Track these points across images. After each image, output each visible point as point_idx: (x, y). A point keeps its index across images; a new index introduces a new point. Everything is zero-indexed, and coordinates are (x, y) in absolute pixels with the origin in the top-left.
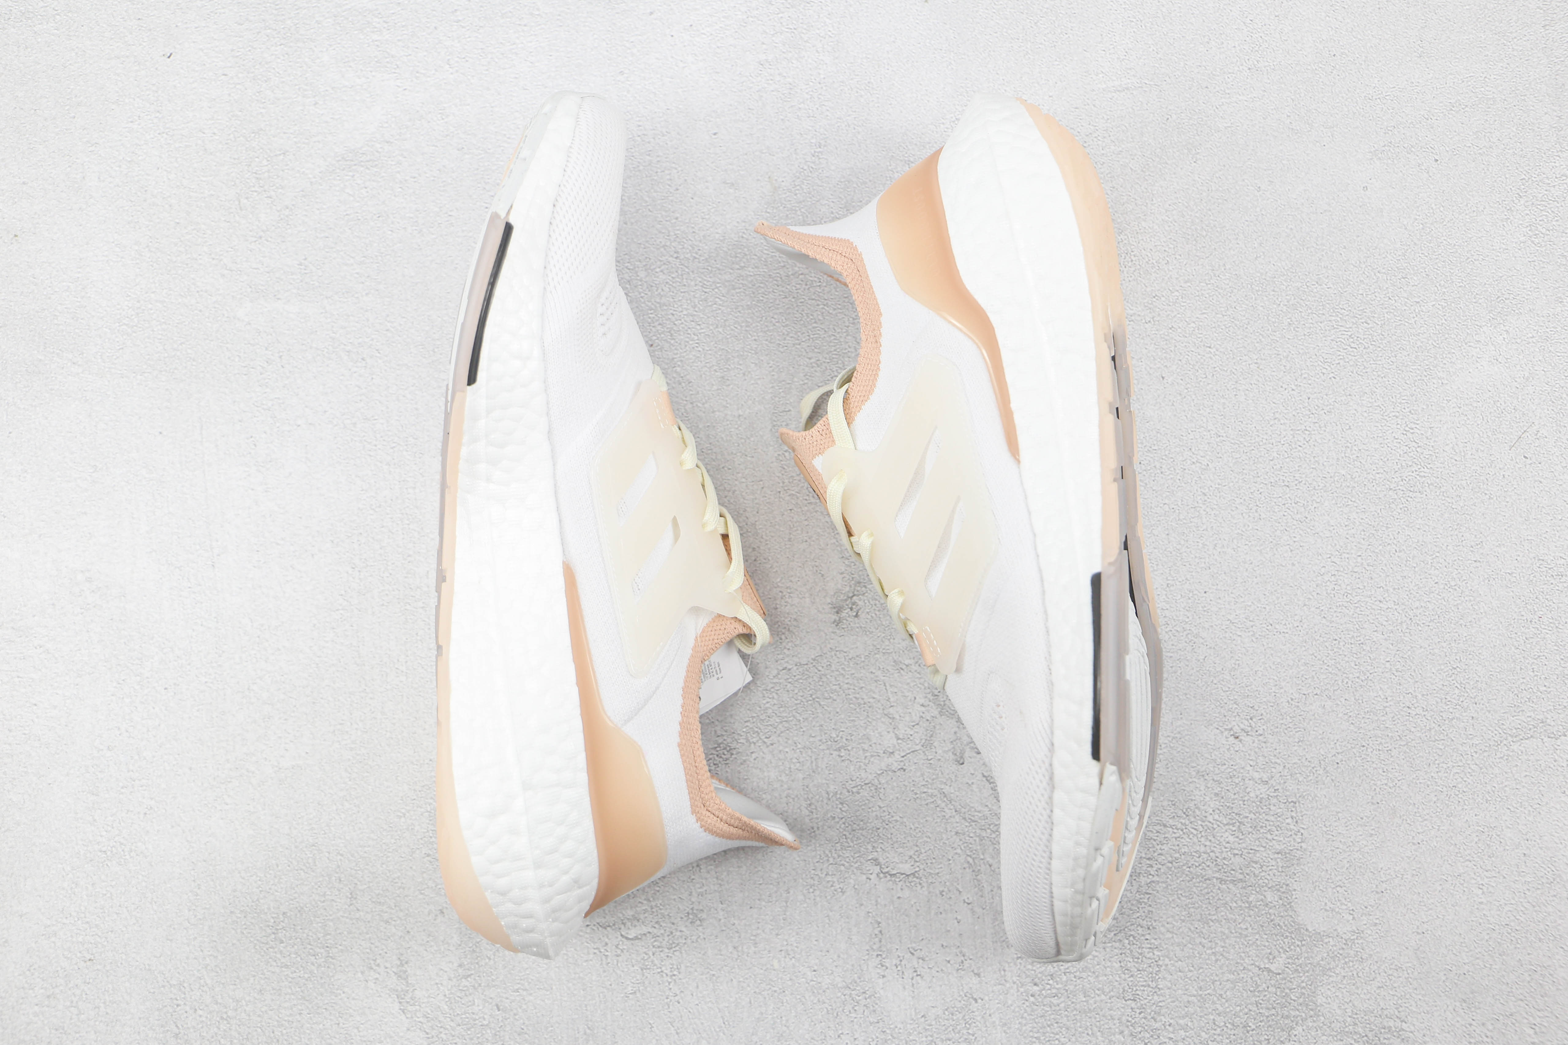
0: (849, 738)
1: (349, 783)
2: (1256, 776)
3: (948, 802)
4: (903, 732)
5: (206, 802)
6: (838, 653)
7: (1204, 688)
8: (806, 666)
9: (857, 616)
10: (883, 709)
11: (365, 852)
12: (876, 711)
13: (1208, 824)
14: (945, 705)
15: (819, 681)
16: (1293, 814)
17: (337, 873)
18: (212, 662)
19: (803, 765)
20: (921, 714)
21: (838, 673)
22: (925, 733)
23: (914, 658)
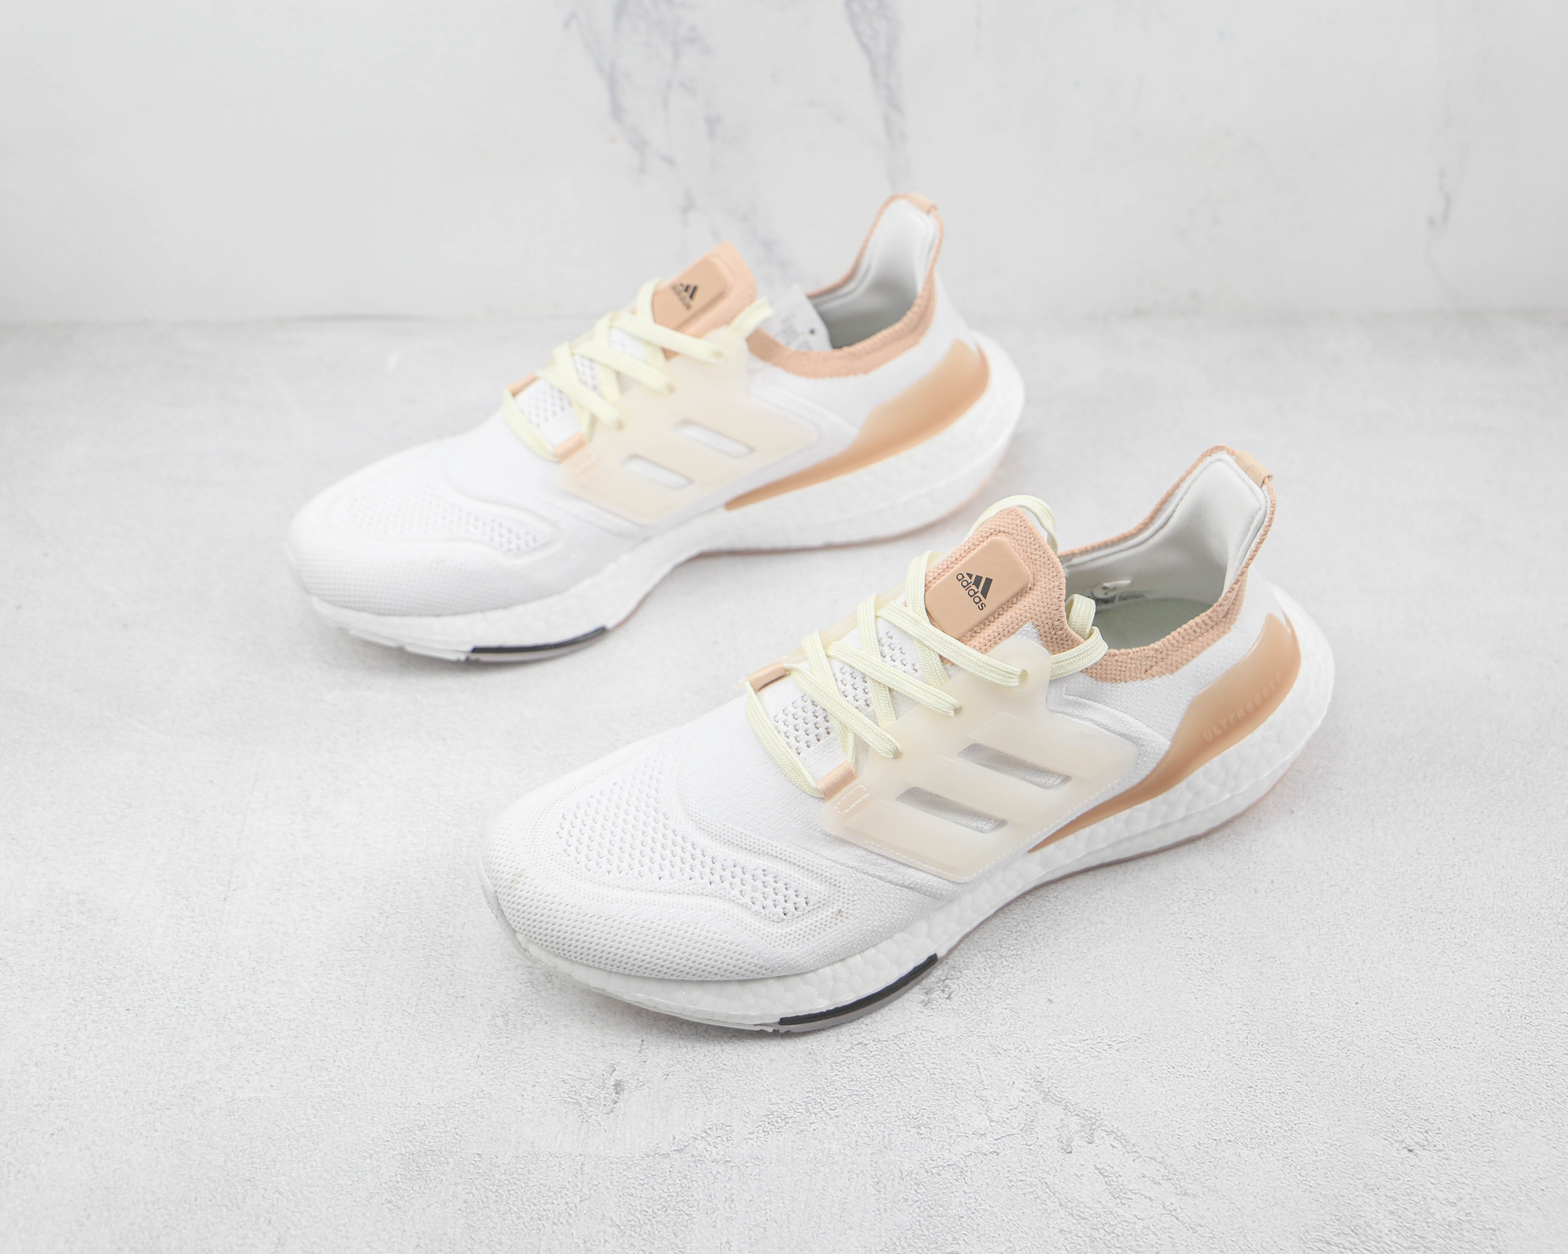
0: (932, 1116)
1: (314, 1119)
2: (1441, 1195)
3: (1051, 1194)
4: (999, 1115)
5: (131, 1127)
6: (924, 1032)
7: (1365, 1096)
8: (885, 1043)
9: (949, 998)
10: (975, 1091)
11: (311, 1192)
12: (966, 1093)
13: (1384, 1245)
14: (1049, 1092)
15: (899, 1059)
16: (1494, 1243)
17: (269, 1213)
18: (191, 988)
19: (873, 1140)
20: (1021, 1099)
21: (923, 1052)
22: (1025, 1117)
23: (1014, 1044)
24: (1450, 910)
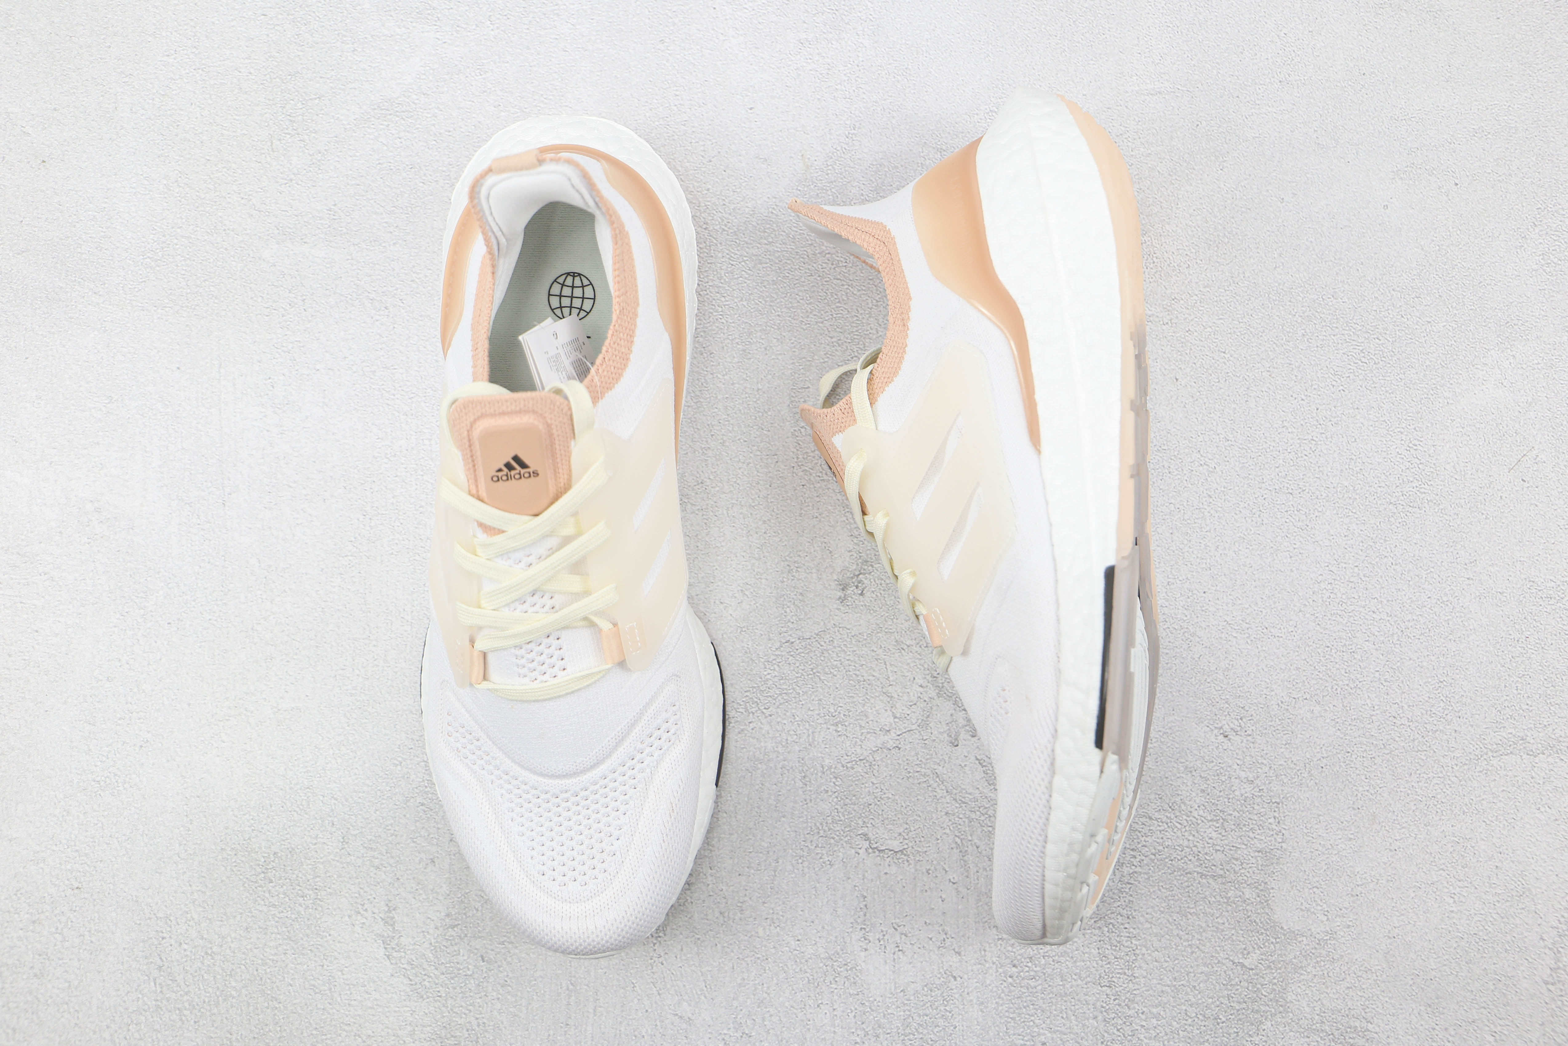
0: (847, 713)
1: (347, 728)
2: (1243, 775)
3: (940, 783)
4: (901, 711)
5: (203, 739)
6: (841, 629)
7: (1197, 686)
8: (808, 641)
9: (862, 594)
10: (882, 688)
11: (360, 798)
12: (875, 689)
13: (1193, 819)
14: (943, 687)
15: (821, 656)
16: (1276, 814)
17: (331, 817)
19: (800, 738)
20: (919, 695)
21: (840, 649)
22: (922, 713)
23: (915, 639)
24: (1300, 490)
